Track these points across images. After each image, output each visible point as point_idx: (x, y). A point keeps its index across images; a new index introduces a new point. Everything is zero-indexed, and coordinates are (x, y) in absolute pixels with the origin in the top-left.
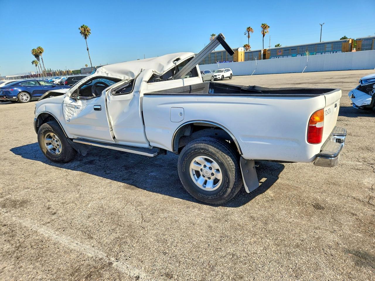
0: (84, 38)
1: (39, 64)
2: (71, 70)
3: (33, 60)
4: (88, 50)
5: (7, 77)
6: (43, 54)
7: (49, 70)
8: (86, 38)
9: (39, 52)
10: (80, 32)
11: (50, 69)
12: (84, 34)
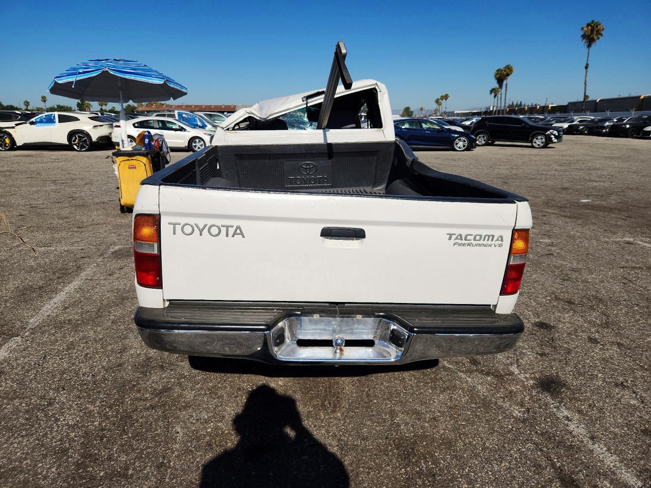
0: (586, 46)
1: (500, 93)
2: (550, 106)
3: (493, 87)
4: (586, 68)
5: (455, 112)
6: (509, 78)
7: (519, 103)
8: (589, 46)
9: (505, 73)
10: (582, 36)
11: (521, 102)
12: (588, 39)
